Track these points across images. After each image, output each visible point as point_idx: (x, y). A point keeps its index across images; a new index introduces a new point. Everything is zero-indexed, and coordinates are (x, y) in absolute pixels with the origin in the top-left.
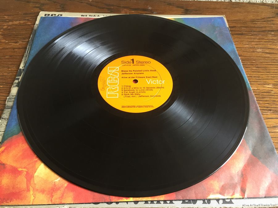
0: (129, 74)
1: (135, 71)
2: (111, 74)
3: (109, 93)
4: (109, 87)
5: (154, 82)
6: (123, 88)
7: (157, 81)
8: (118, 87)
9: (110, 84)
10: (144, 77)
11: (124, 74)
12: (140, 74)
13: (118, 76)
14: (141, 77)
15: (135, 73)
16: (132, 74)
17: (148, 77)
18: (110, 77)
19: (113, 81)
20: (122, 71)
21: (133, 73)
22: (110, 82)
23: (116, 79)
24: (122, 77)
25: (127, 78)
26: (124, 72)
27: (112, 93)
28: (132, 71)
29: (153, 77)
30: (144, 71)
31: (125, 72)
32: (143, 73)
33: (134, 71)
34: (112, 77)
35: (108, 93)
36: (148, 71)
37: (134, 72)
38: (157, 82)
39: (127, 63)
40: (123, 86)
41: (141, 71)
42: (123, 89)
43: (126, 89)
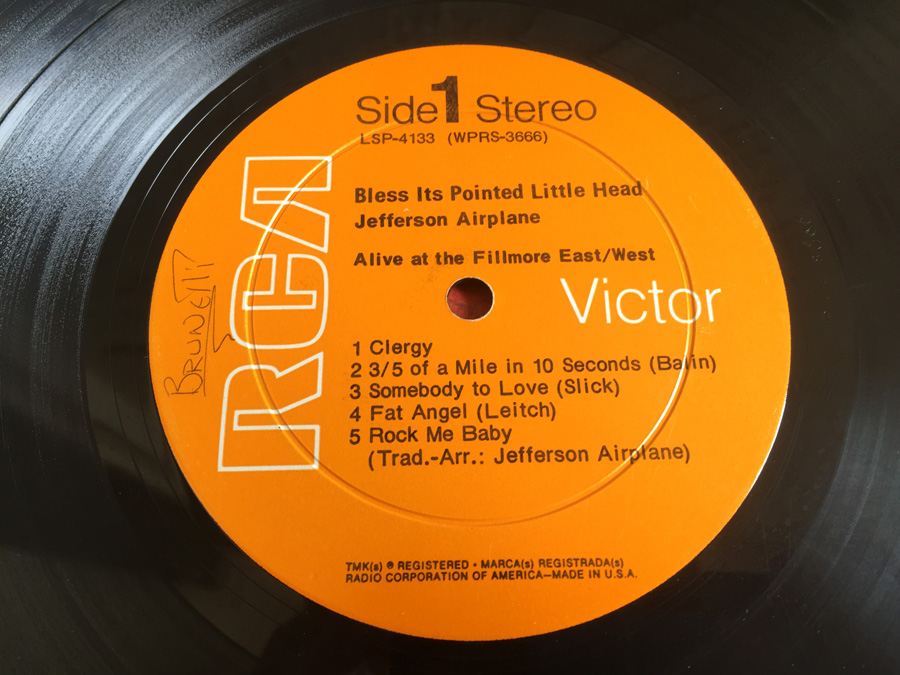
0: (419, 222)
1: (469, 196)
2: (268, 229)
3: (243, 420)
4: (241, 356)
5: (632, 306)
6: (366, 370)
7: (655, 291)
8: (320, 356)
9: (258, 326)
10: (546, 258)
11: (372, 223)
12: (513, 219)
13: (325, 249)
14: (514, 258)
15: (463, 219)
16: (442, 220)
17: (578, 257)
18: (256, 257)
19: (280, 297)
20: (360, 195)
21: (453, 219)
22: (252, 301)
23: (306, 276)
24: (360, 259)
25: (398, 260)
26: (373, 209)
27: (267, 419)
28: (438, 196)
29: (619, 255)
30: (540, 192)
31: (387, 207)
32: (534, 218)
33: (455, 191)
34: (274, 257)
35: (232, 420)
36: (580, 191)
37: (461, 205)
38: (648, 304)
39: (403, 113)
40: (365, 348)
41: (518, 193)
42: (365, 382)
43: (388, 380)
